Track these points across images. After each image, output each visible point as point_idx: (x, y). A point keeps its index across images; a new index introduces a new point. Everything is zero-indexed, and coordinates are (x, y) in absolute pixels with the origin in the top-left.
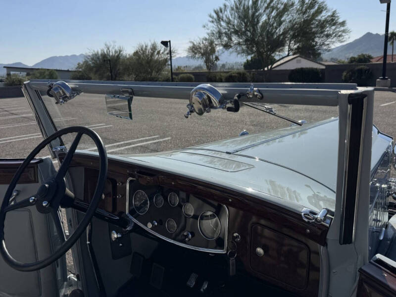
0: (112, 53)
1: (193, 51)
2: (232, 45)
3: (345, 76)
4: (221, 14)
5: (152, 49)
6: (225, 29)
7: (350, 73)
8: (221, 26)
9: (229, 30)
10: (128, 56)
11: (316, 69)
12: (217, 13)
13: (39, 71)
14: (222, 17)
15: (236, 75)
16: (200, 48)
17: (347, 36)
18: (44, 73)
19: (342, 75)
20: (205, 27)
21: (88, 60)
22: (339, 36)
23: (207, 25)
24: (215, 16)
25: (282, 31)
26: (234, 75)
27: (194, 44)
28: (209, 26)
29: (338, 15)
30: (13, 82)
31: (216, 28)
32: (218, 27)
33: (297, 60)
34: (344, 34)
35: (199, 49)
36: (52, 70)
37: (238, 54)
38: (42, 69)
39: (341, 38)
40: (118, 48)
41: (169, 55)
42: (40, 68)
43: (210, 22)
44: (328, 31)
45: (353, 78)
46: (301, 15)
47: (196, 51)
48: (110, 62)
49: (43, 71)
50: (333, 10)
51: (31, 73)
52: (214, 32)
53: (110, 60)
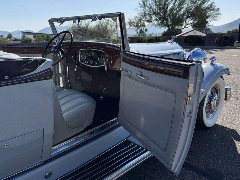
0: (84, 25)
1: (130, 24)
2: (152, 21)
3: (216, 40)
4: (146, 3)
5: (106, 23)
6: (148, 11)
7: (220, 38)
8: (146, 9)
9: (150, 12)
10: (92, 27)
11: (201, 36)
12: (143, 2)
13: (41, 34)
14: (147, 4)
15: (154, 38)
16: (134, 22)
17: (219, 17)
18: (44, 36)
19: (215, 40)
20: (136, 10)
21: (70, 29)
22: (215, 17)
23: (138, 9)
24: (142, 4)
25: (182, 13)
26: (153, 38)
27: (130, 20)
28: (139, 9)
29: (215, 4)
30: (26, 40)
31: (143, 11)
32: (144, 10)
33: (194, 32)
34: (217, 16)
35: (133, 24)
36: (49, 34)
37: (156, 26)
38: (43, 34)
39: (216, 18)
40: (87, 22)
41: (116, 27)
42: (42, 33)
43: (139, 7)
44: (209, 14)
45: (221, 42)
46: (193, 4)
47: (131, 24)
48: (82, 30)
49: (43, 35)
50: (211, 2)
51: (36, 36)
52: (142, 13)
53: (82, 29)
